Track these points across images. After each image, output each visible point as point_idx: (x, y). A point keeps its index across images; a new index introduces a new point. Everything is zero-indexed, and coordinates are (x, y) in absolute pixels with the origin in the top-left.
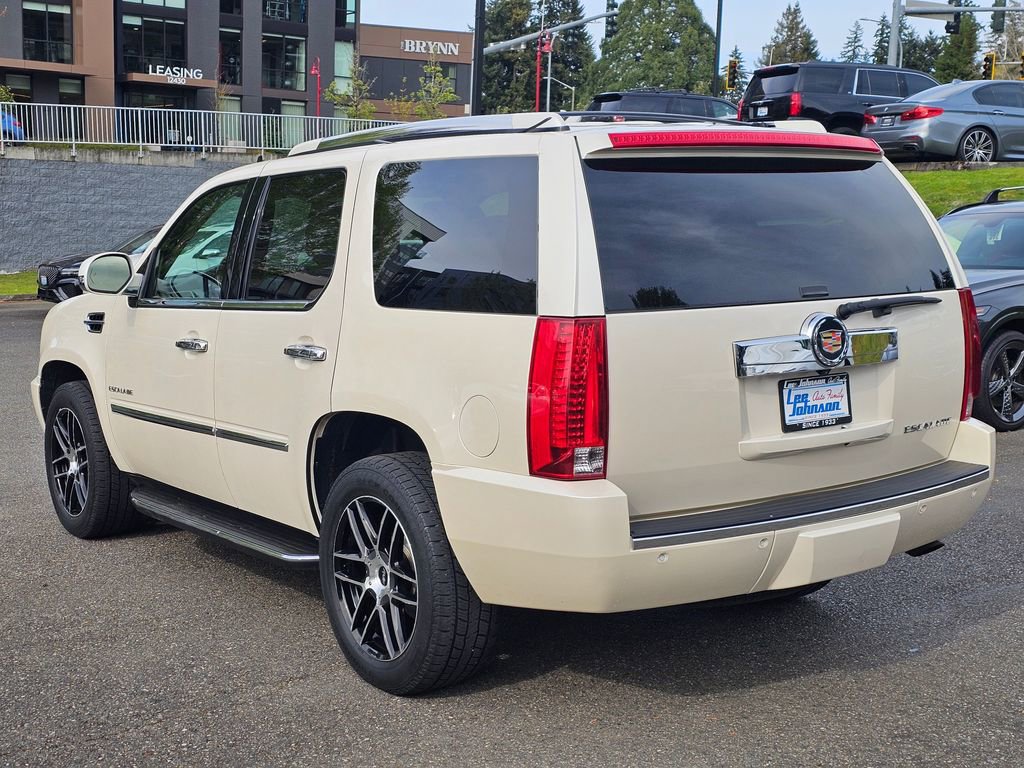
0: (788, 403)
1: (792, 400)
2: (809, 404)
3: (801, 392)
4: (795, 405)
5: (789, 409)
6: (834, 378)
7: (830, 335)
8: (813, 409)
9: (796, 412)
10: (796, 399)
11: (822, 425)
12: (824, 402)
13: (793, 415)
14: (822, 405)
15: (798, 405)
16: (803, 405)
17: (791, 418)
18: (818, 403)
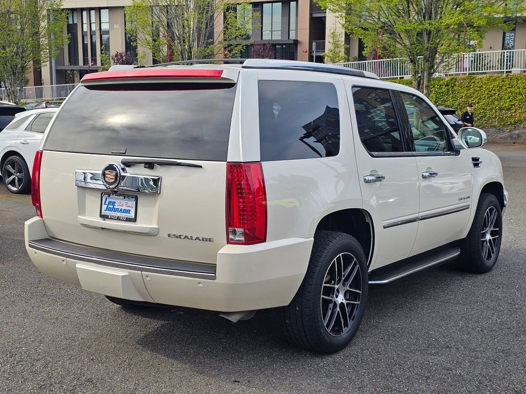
0: (105, 204)
1: (107, 203)
2: (115, 207)
3: (112, 200)
4: (108, 206)
5: (104, 207)
6: (128, 197)
7: (110, 173)
8: (117, 210)
9: (107, 209)
10: (109, 203)
11: (118, 219)
12: (123, 208)
13: (106, 210)
14: (121, 209)
15: (109, 206)
16: (112, 207)
17: (105, 211)
18: (120, 208)
